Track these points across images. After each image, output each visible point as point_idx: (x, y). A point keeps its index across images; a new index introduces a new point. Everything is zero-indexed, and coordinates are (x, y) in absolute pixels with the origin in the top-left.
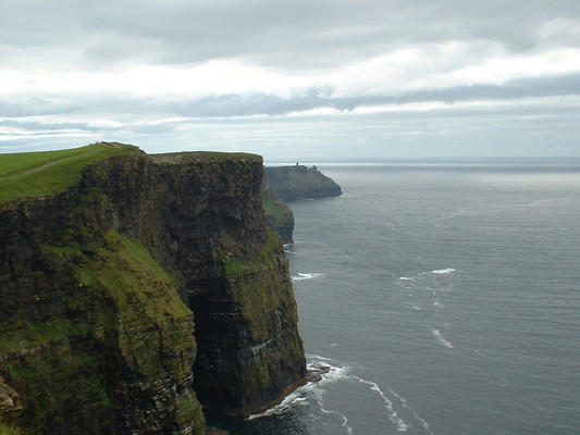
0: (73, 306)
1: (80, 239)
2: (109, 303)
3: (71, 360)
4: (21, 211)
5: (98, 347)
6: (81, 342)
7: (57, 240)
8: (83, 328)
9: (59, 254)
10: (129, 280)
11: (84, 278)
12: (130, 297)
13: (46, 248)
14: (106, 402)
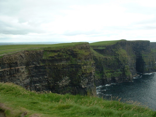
0: (115, 55)
1: (116, 49)
2: (119, 55)
3: (114, 59)
4: (110, 46)
5: (117, 59)
6: (115, 58)
7: (114, 49)
8: (116, 57)
9: (114, 50)
10: (121, 53)
11: (116, 52)
12: (121, 55)
13: (112, 49)
14: (118, 64)
